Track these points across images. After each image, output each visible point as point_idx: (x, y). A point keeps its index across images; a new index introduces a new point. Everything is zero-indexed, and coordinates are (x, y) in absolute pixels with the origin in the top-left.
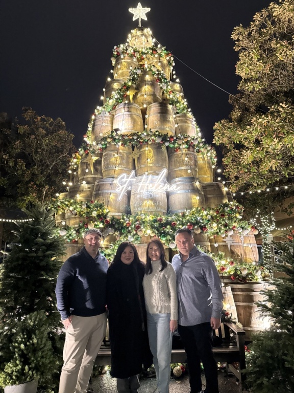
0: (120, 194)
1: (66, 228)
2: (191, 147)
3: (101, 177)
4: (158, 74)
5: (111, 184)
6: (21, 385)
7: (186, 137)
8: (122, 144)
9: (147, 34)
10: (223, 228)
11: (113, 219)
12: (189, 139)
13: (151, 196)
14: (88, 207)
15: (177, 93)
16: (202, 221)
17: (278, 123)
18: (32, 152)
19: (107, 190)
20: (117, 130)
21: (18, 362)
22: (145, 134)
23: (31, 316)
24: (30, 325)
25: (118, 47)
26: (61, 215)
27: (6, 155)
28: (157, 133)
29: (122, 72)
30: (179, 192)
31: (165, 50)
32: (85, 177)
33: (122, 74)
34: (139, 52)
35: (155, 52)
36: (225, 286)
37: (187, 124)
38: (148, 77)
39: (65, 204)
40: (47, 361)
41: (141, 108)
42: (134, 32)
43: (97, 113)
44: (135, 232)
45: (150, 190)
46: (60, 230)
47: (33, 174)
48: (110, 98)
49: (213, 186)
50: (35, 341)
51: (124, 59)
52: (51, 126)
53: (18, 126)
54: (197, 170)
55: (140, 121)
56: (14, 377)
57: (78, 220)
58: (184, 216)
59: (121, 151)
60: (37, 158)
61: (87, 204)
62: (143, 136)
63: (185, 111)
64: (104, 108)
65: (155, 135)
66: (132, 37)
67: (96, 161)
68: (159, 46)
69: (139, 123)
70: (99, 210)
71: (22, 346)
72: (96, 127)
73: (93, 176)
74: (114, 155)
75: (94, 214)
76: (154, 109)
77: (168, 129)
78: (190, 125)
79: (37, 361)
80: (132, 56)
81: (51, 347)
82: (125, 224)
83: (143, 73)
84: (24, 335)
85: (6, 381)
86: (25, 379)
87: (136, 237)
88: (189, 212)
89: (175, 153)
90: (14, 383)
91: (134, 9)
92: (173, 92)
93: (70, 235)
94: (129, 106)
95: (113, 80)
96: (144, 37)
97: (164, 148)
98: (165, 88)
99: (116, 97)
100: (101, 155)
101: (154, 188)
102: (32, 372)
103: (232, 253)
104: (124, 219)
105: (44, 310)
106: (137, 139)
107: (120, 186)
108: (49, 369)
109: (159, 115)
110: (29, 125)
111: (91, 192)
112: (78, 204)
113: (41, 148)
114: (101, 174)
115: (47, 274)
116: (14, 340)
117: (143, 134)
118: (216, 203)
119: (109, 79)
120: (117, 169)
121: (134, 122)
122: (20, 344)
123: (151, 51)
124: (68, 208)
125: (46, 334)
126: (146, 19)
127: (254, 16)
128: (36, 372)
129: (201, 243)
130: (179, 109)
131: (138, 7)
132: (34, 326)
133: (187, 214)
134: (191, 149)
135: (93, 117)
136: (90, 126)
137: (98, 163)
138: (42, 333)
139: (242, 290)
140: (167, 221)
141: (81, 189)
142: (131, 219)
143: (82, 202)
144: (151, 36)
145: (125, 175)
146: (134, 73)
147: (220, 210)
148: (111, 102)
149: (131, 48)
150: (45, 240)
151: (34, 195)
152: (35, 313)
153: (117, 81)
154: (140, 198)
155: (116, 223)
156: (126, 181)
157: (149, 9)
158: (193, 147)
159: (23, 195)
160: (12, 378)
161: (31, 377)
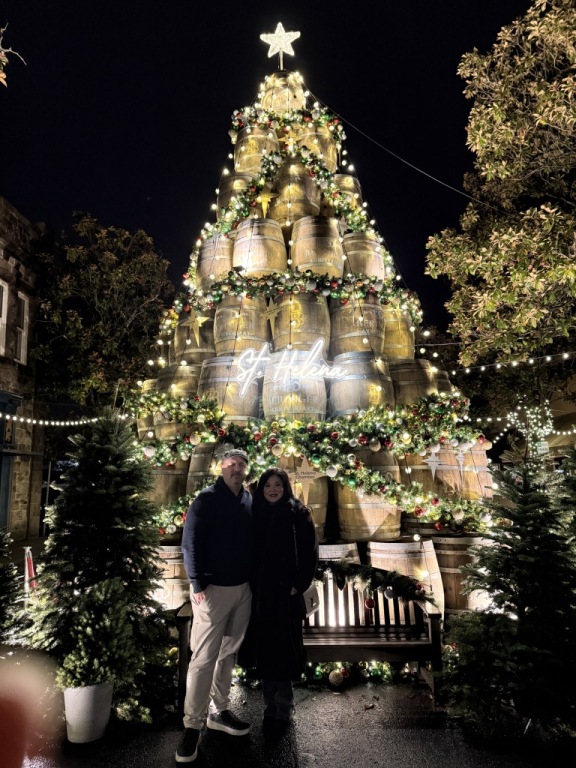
0: (243, 383)
1: (155, 443)
2: (371, 297)
3: (213, 351)
4: (312, 163)
5: (228, 367)
6: (89, 687)
7: (360, 280)
8: (247, 295)
9: (293, 83)
10: (421, 440)
11: (231, 427)
12: (366, 282)
13: (297, 387)
14: (190, 407)
15: (350, 193)
16: (383, 430)
17: (538, 243)
18: (93, 295)
19: (222, 376)
20: (238, 269)
21: (83, 653)
22: (288, 276)
23: (100, 586)
24: (99, 600)
25: (240, 111)
26: (145, 420)
27: (46, 302)
28: (309, 274)
29: (250, 158)
30: (347, 378)
31: (328, 113)
32: (187, 352)
33: (249, 162)
34: (278, 119)
35: (307, 119)
36: (421, 541)
37: (365, 252)
38: (294, 169)
39: (152, 401)
40: (127, 654)
41: (282, 225)
42: (270, 80)
43: (205, 237)
44: (268, 451)
45: (295, 375)
46: (145, 446)
47: (97, 337)
48: (227, 210)
49: (409, 364)
50: (107, 623)
51: (252, 133)
52: (125, 246)
53: (67, 248)
54: (383, 336)
55: (280, 251)
56: (78, 676)
57: (174, 429)
58: (354, 420)
59: (246, 307)
60: (102, 306)
61: (188, 403)
62: (283, 281)
63: (363, 227)
64: (217, 227)
65: (304, 277)
66: (268, 90)
67: (204, 324)
68: (316, 105)
69: (279, 254)
70: (208, 413)
71: (89, 630)
72: (203, 262)
73: (200, 350)
74: (234, 314)
75: (201, 419)
76: (304, 229)
77: (330, 264)
78: (372, 253)
79: (111, 653)
80: (266, 128)
81: (131, 633)
82: (252, 437)
83: (284, 161)
84: (90, 615)
85: (66, 681)
86: (94, 679)
87: (269, 458)
88: (363, 414)
89: (343, 308)
90: (78, 684)
91: (269, 35)
92: (340, 194)
93: (162, 455)
94: (260, 225)
95: (234, 175)
96: (287, 90)
97: (321, 301)
98: (325, 187)
99: (238, 207)
100: (211, 313)
101: (302, 372)
102: (105, 668)
103: (439, 483)
104: (250, 428)
105: (118, 578)
106: (273, 286)
107: (243, 370)
108: (130, 666)
109: (313, 239)
110: (87, 245)
111: (196, 380)
112: (175, 401)
113: (109, 287)
114: (214, 347)
115: (123, 522)
116: (76, 622)
117: (284, 277)
118: (415, 395)
119: (226, 172)
120: (239, 339)
121: (269, 252)
122: (85, 627)
123: (301, 117)
124: (156, 408)
125: (123, 613)
126: (292, 53)
127: (499, 34)
128: (111, 669)
129: (382, 468)
130: (353, 223)
131: (277, 31)
132: (105, 600)
133: (360, 416)
134: (371, 299)
135: (199, 243)
136: (194, 259)
137: (208, 326)
138: (118, 611)
139: (454, 547)
140: (324, 430)
141: (179, 375)
142: (262, 427)
143: (180, 397)
144: (303, 85)
145: (251, 351)
146: (268, 162)
147: (420, 407)
148: (229, 216)
149: (263, 114)
150: (119, 466)
151: (100, 376)
152: (107, 581)
153: (240, 176)
154: (278, 390)
155: (237, 434)
156: (254, 362)
157: (297, 35)
158: (375, 294)
159: (79, 376)
160: (74, 677)
161: (103, 677)
